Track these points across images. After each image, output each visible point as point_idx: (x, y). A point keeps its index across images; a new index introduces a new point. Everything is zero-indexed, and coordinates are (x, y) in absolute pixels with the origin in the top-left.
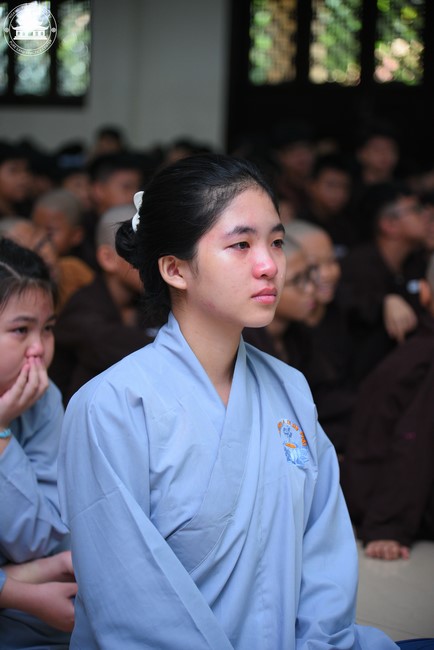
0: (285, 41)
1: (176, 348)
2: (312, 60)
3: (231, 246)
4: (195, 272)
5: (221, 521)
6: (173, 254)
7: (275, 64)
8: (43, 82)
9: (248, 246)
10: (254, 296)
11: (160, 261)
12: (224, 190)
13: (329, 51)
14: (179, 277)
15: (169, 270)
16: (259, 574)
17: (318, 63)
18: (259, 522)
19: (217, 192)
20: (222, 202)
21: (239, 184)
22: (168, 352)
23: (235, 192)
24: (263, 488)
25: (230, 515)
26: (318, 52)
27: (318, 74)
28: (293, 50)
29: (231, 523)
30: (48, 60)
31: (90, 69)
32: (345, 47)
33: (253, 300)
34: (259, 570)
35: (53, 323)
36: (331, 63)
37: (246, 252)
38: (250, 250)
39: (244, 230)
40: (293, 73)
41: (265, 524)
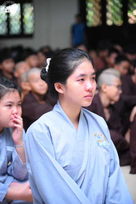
0: (98, 12)
1: (59, 111)
2: (107, 18)
3: (78, 80)
4: (66, 88)
5: (77, 167)
6: (59, 82)
7: (95, 20)
8: (19, 30)
9: (84, 80)
10: (85, 97)
11: (55, 84)
12: (76, 62)
13: (113, 15)
14: (61, 90)
15: (58, 87)
16: (91, 184)
17: (109, 19)
18: (90, 167)
19: (74, 62)
20: (76, 66)
21: (81, 60)
22: (57, 113)
23: (80, 63)
24: (90, 156)
25: (80, 165)
26: (109, 15)
27: (109, 23)
28: (100, 15)
29: (81, 168)
30: (20, 23)
31: (34, 25)
32: (118, 13)
33: (85, 98)
34: (91, 183)
35: (20, 103)
36: (113, 19)
37: (83, 82)
38: (84, 81)
39: (83, 75)
40: (101, 23)
41: (92, 167)
